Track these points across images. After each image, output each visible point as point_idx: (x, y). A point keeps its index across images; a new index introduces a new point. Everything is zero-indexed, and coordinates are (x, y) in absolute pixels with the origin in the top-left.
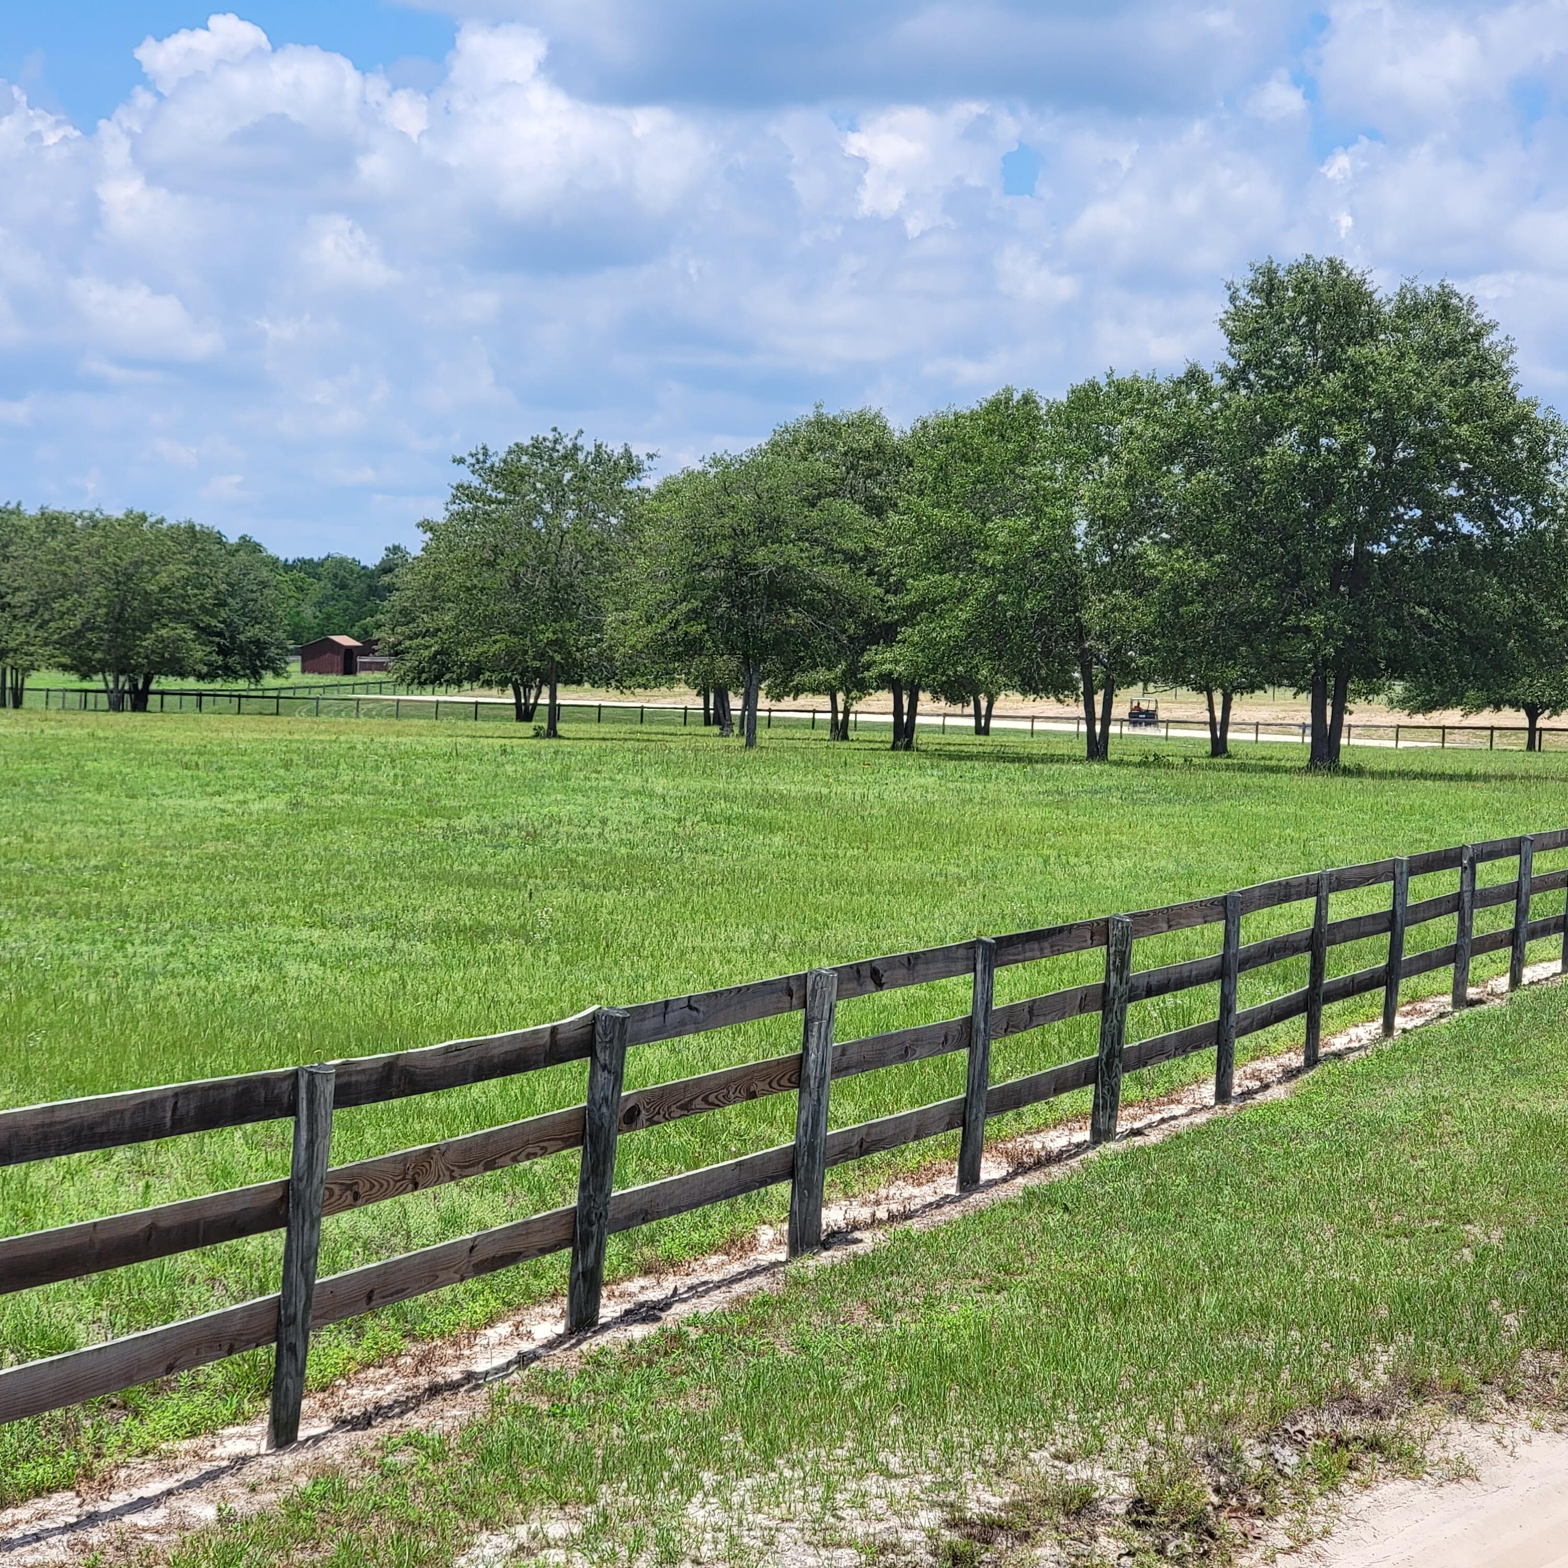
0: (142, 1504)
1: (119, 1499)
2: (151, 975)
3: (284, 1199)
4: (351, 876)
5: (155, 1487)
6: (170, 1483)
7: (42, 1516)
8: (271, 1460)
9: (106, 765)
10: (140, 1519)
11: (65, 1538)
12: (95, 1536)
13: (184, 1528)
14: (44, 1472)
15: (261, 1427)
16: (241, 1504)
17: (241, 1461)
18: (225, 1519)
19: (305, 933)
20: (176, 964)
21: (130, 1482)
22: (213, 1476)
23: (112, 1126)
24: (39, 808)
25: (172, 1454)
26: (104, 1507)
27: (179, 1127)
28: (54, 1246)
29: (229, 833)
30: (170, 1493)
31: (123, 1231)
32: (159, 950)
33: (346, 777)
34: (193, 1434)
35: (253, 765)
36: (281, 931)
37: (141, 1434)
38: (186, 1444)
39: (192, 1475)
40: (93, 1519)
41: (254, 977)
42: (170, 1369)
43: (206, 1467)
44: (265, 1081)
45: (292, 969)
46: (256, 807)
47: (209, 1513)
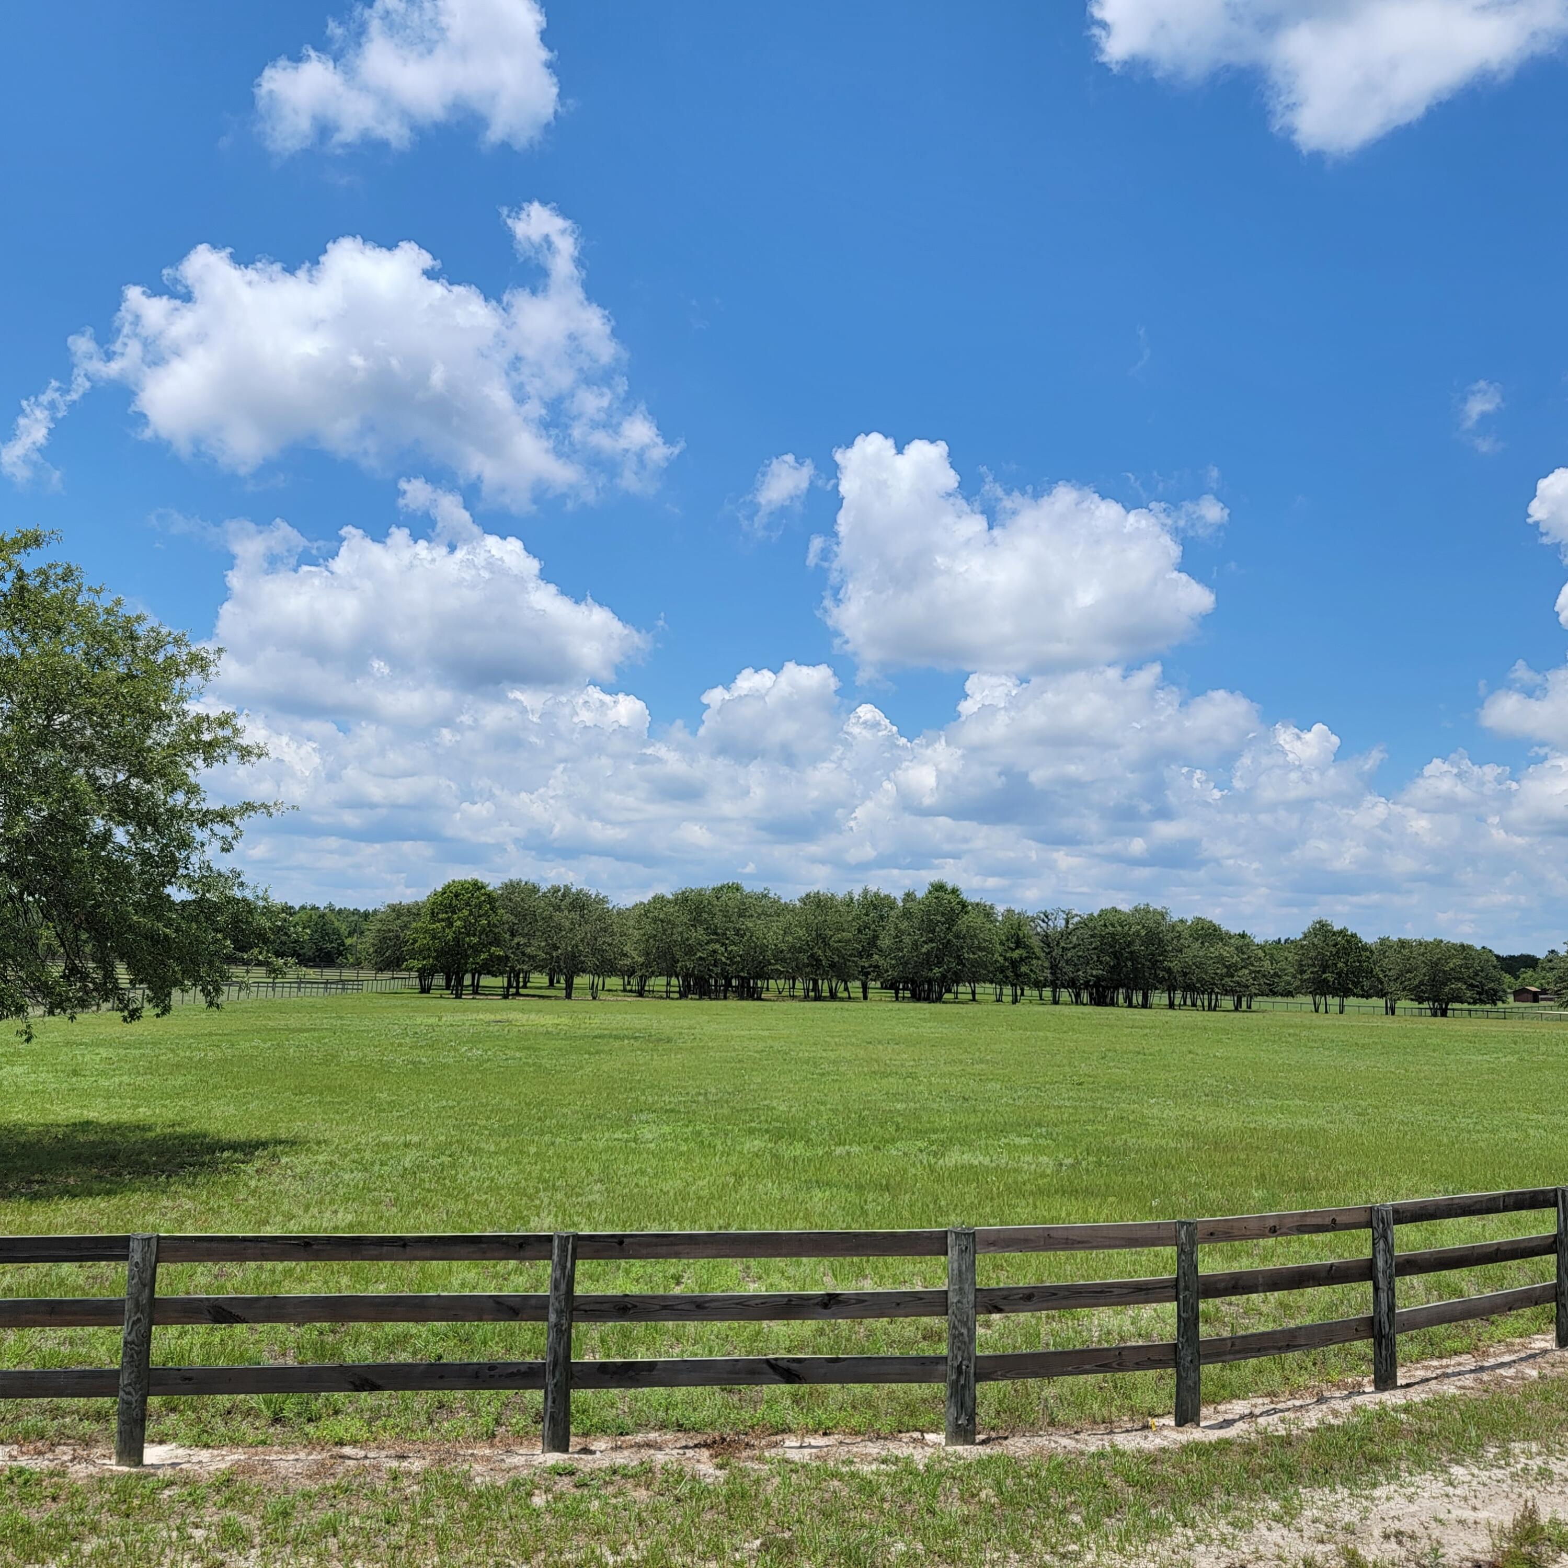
0: (1502, 1365)
1: (1492, 1361)
2: (1469, 1132)
3: (1555, 1242)
4: (1552, 1092)
5: (1507, 1358)
6: (1513, 1357)
7: (1460, 1364)
8: (1559, 1353)
9: (1435, 1041)
10: (1502, 1371)
11: (1472, 1375)
12: (1485, 1377)
13: (1523, 1379)
14: (1457, 1345)
15: (1552, 1336)
16: (1547, 1371)
17: (1545, 1352)
18: (1542, 1377)
19: (1535, 1116)
20: (1479, 1127)
21: (1495, 1355)
22: (1533, 1356)
23: (1478, 1206)
24: (1410, 1058)
25: (1512, 1344)
26: (1486, 1364)
27: (1506, 1209)
28: (1457, 1254)
29: (1492, 1071)
30: (1514, 1362)
31: (1484, 1250)
32: (1470, 1121)
33: (1543, 1048)
34: (1521, 1337)
35: (1499, 1042)
36: (1523, 1115)
37: (1498, 1333)
38: (1518, 1340)
39: (1523, 1355)
40: (1482, 1369)
41: (1515, 1135)
42: (1510, 1309)
43: (1529, 1352)
44: (1542, 1192)
45: (1531, 1132)
46: (1503, 1060)
47: (1535, 1373)
